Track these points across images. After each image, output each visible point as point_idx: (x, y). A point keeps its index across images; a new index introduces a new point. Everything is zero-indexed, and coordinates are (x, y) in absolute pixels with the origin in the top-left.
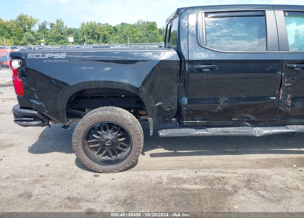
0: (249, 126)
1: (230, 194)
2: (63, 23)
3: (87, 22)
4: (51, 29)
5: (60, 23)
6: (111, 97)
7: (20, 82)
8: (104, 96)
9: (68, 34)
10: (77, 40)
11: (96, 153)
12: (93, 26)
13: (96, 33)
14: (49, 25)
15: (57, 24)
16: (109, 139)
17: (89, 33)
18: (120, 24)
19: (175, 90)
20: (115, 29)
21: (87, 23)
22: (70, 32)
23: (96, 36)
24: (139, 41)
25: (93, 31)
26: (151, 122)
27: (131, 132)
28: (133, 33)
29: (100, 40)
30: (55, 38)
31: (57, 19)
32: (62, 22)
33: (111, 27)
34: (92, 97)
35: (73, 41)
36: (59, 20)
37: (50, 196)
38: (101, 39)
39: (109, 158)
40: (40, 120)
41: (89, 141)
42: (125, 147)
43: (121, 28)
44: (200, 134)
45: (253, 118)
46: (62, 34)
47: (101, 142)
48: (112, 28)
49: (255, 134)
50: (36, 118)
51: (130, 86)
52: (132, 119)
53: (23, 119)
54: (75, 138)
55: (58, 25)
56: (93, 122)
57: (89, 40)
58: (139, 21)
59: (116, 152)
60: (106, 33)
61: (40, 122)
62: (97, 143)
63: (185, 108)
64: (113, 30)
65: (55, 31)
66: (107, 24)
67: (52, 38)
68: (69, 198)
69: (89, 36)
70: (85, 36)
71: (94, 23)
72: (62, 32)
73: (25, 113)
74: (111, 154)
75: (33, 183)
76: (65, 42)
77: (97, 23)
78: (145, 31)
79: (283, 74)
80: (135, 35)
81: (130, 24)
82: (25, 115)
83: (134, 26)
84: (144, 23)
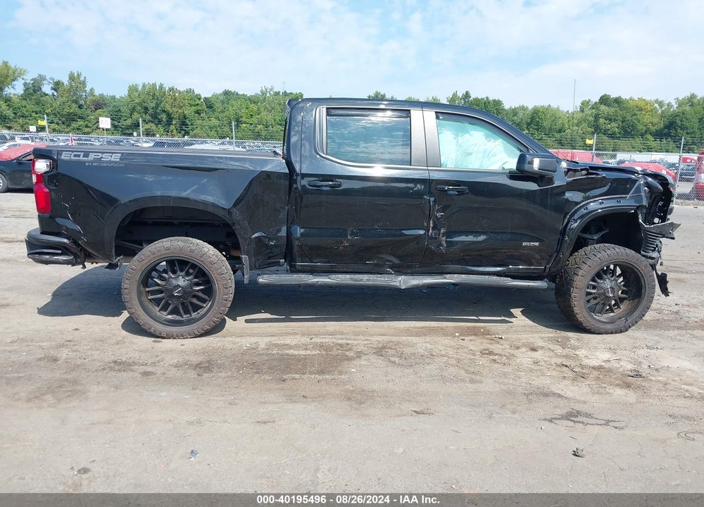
0: (391, 274)
1: (349, 359)
2: (84, 83)
3: (144, 84)
4: (53, 94)
5: (77, 81)
6: (187, 224)
7: (46, 193)
8: (175, 221)
9: (96, 109)
10: (116, 123)
11: (158, 309)
12: (157, 94)
13: (164, 111)
14: (51, 85)
15: (71, 84)
16: (179, 286)
17: (146, 109)
18: (221, 92)
19: (283, 215)
20: (209, 104)
21: (144, 86)
22: (99, 105)
23: (164, 117)
24: (263, 133)
25: (157, 105)
26: (246, 261)
27: (214, 276)
28: (251, 115)
29: (172, 127)
30: (62, 116)
31: (71, 72)
32: (82, 79)
33: (199, 99)
34: (155, 224)
35: (109, 126)
36: (76, 75)
37: (87, 360)
38: (176, 124)
39: (178, 318)
40: (72, 253)
41: (147, 289)
42: (204, 301)
43: (223, 102)
44: (318, 282)
45: (396, 261)
46: (80, 107)
47: (167, 290)
48: (202, 100)
49: (398, 284)
50: (65, 250)
51: (214, 205)
52: (217, 256)
53: (45, 251)
54: (127, 282)
55: (72, 87)
56: (155, 257)
57: (147, 126)
58: (264, 90)
59: (190, 308)
60: (189, 111)
61: (71, 258)
62: (161, 292)
63: (296, 243)
64: (204, 107)
65: (64, 99)
66: (189, 91)
67: (55, 114)
68: (115, 362)
69: (148, 117)
70: (136, 115)
71: (161, 86)
72: (82, 102)
73: (49, 242)
74: (182, 311)
75: (56, 348)
76: (87, 126)
77: (167, 89)
78: (279, 112)
79: (432, 199)
80: (254, 120)
81: (244, 95)
82: (49, 245)
83: (253, 100)
84: (277, 94)
